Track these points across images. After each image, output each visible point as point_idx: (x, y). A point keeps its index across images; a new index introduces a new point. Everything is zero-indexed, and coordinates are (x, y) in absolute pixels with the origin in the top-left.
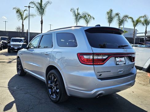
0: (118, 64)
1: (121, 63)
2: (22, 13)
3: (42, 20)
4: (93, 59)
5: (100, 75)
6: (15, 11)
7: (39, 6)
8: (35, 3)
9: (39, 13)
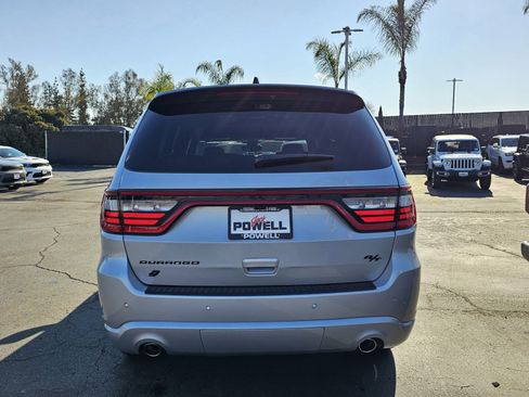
0: (239, 237)
1: (262, 231)
2: (335, 57)
3: (403, 68)
4: (120, 212)
5: (154, 273)
6: (312, 52)
7: (394, 19)
8: (379, 11)
9: (392, 46)
